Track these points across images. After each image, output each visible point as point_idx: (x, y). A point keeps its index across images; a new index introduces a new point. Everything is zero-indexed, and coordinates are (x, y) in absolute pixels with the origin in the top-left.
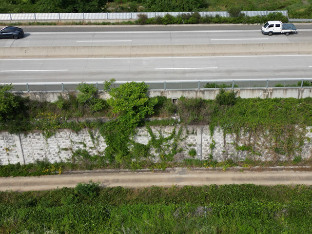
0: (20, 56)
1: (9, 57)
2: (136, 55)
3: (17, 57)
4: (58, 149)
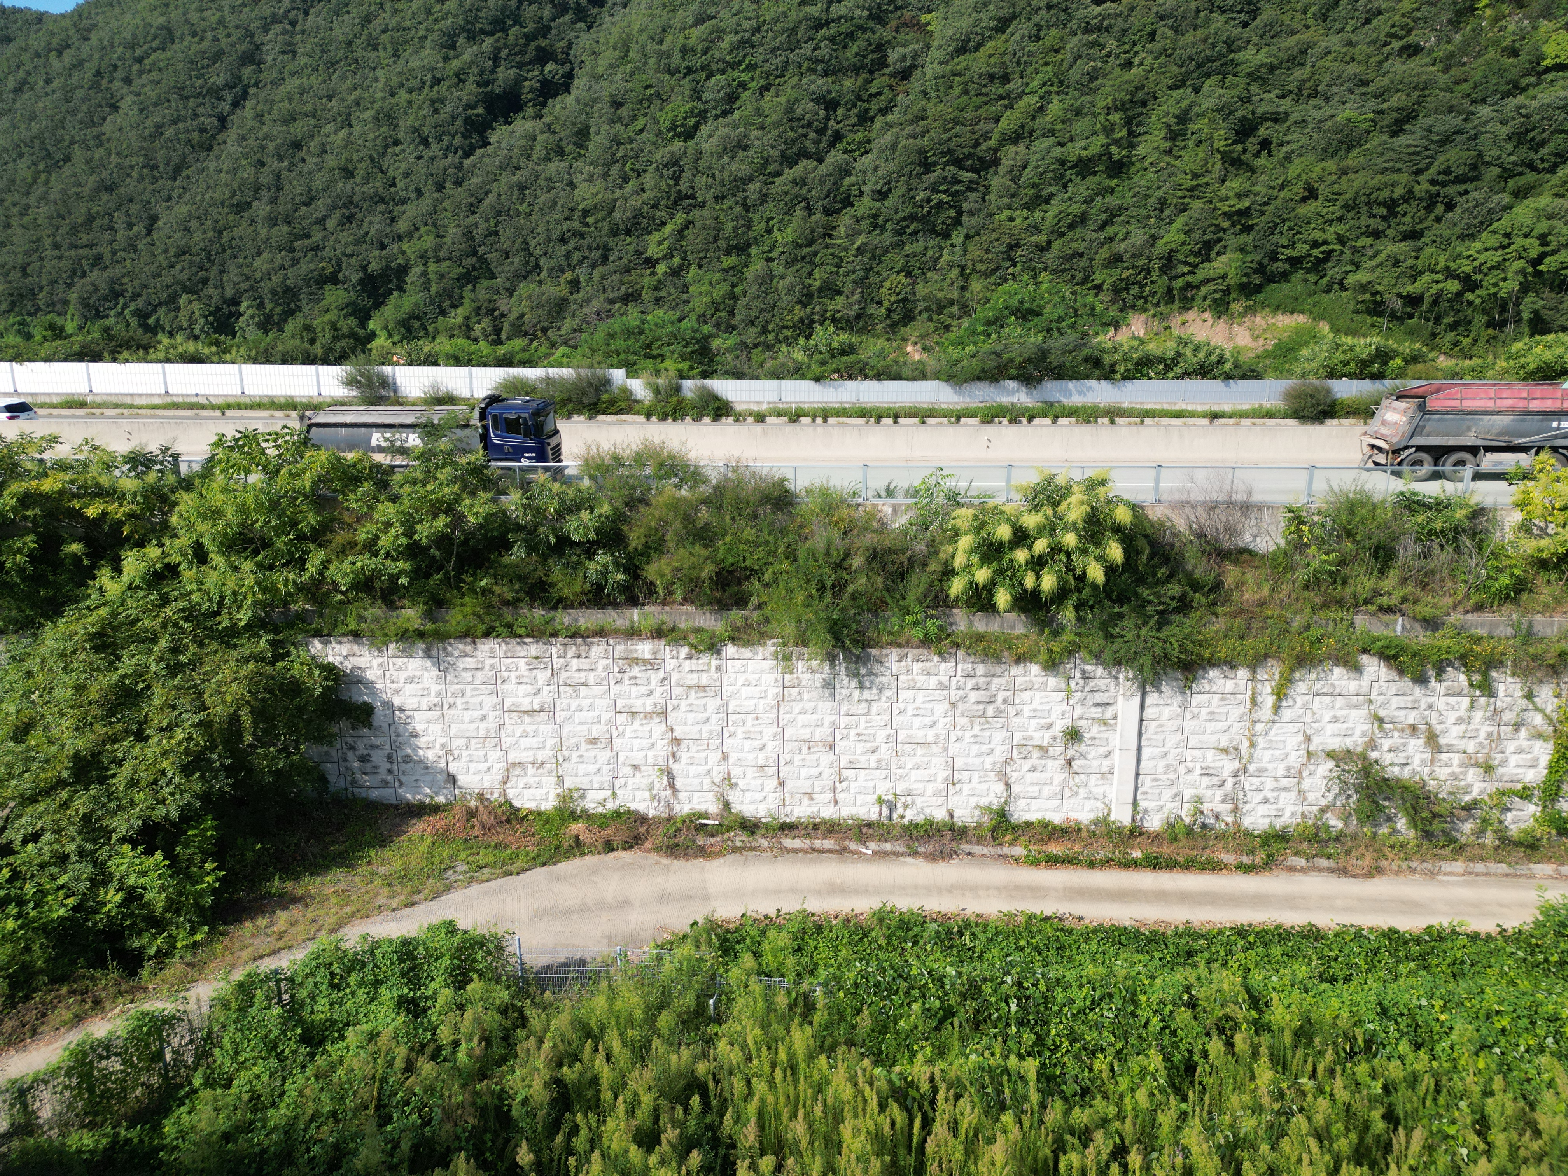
0: (966, 460)
4: (1303, 752)
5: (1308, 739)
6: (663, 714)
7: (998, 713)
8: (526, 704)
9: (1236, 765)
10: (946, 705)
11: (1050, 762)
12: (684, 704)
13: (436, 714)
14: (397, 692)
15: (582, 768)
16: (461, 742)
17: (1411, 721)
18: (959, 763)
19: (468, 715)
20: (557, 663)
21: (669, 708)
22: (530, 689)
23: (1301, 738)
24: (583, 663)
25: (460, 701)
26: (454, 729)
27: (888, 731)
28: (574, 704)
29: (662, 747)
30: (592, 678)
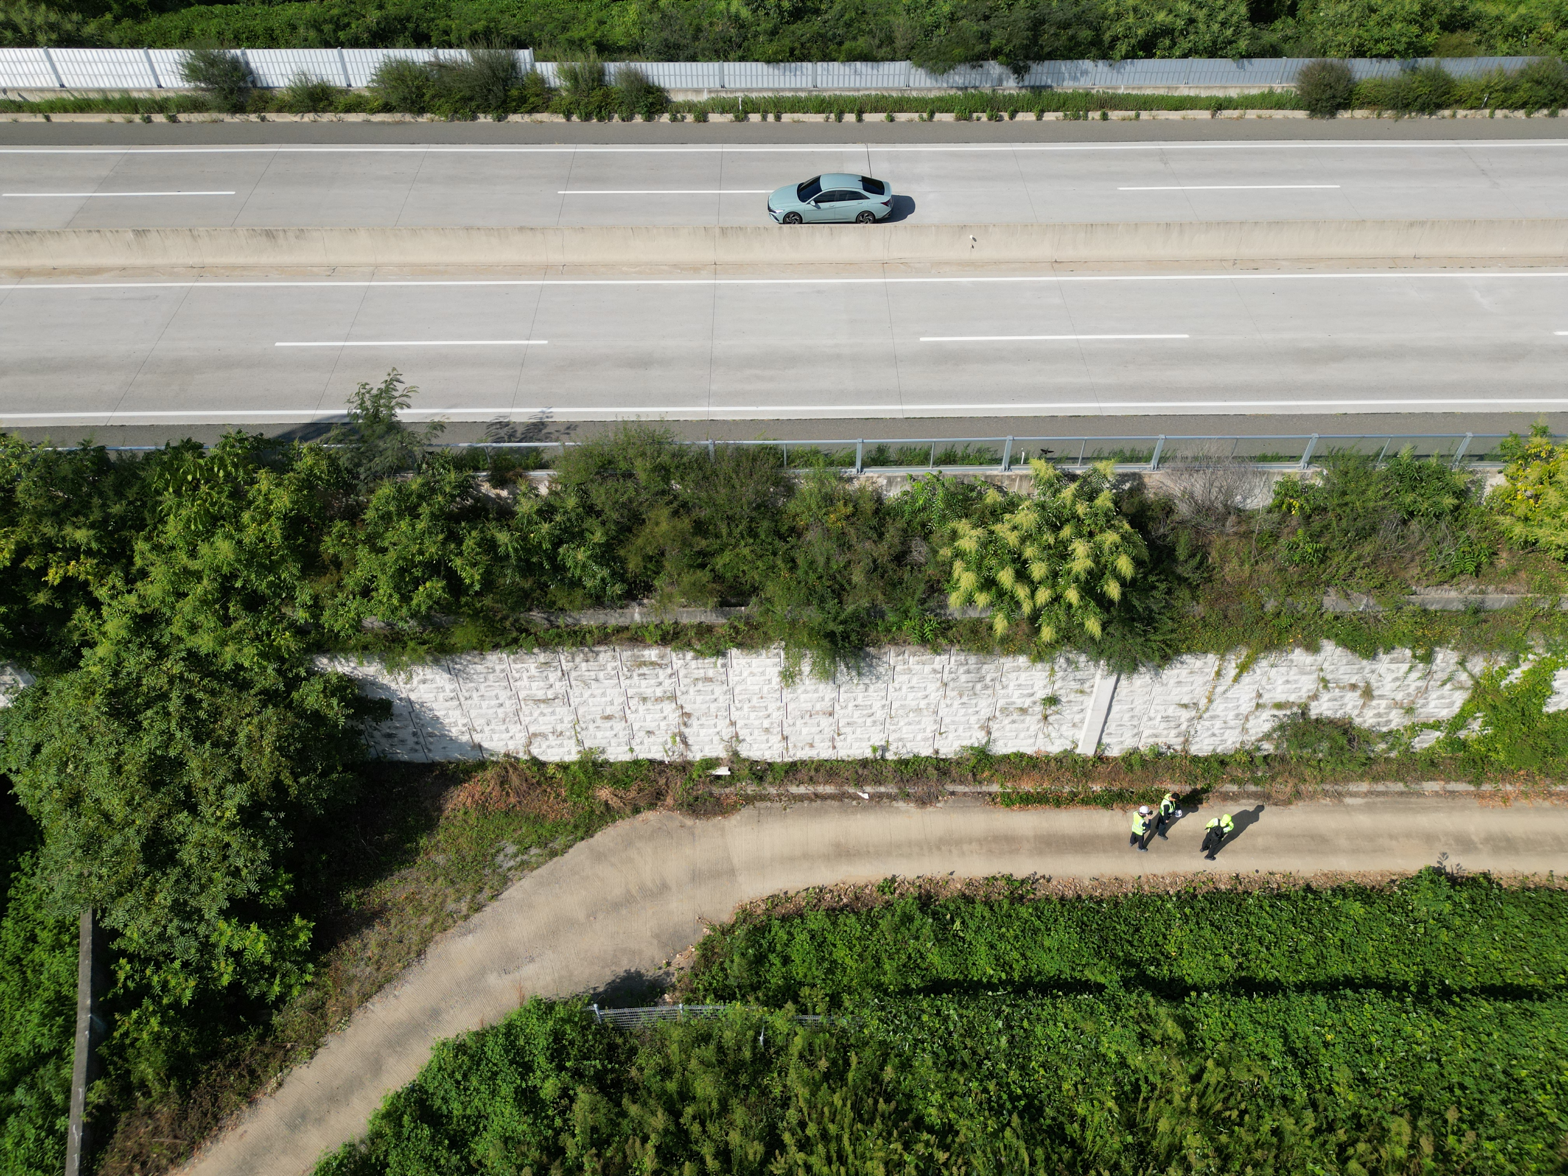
0: (948, 263)
1: (906, 266)
2: (1416, 261)
3: (938, 266)
4: (1254, 704)
5: (1260, 696)
6: (673, 698)
7: (986, 687)
8: (540, 694)
9: (1193, 713)
10: (939, 684)
11: (1028, 718)
12: (692, 690)
13: (454, 704)
14: (412, 691)
15: (600, 734)
16: (482, 722)
17: (1353, 681)
18: (947, 720)
19: (485, 704)
20: (566, 666)
21: (678, 694)
22: (542, 684)
23: (1254, 695)
24: (592, 665)
25: (475, 695)
26: (473, 713)
27: (884, 702)
28: (587, 694)
29: (674, 718)
30: (601, 675)
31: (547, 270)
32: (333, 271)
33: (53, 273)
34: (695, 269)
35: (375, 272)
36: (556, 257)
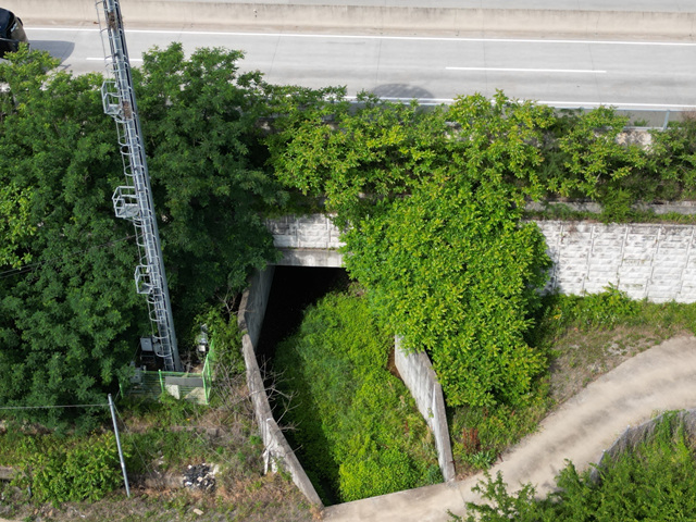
8: (637, 256)
13: (584, 259)
14: (563, 248)
15: (661, 287)
16: (594, 273)
19: (601, 261)
20: (659, 236)
22: (641, 249)
24: (676, 238)
25: (598, 254)
26: (592, 267)
28: (665, 257)
30: (679, 244)
31: (586, 35)
32: (458, 33)
33: (296, 28)
34: (680, 37)
35: (483, 33)
36: (591, 28)
